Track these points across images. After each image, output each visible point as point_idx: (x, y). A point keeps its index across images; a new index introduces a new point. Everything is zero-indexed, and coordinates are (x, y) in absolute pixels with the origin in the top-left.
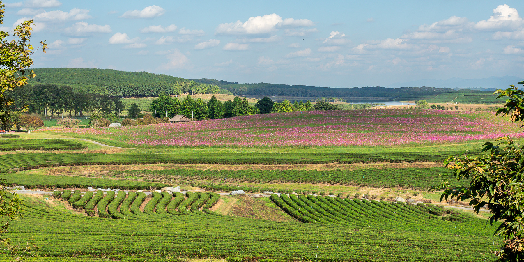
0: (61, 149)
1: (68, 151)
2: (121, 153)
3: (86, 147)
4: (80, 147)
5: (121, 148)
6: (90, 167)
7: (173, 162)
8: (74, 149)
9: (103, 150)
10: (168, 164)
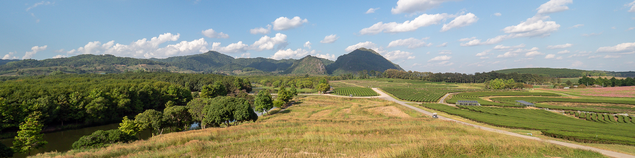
0: (550, 96)
1: (553, 97)
2: (579, 98)
3: (561, 96)
4: (558, 95)
5: (578, 97)
6: (567, 103)
7: (610, 103)
8: (555, 96)
9: (570, 97)
10: (608, 104)
